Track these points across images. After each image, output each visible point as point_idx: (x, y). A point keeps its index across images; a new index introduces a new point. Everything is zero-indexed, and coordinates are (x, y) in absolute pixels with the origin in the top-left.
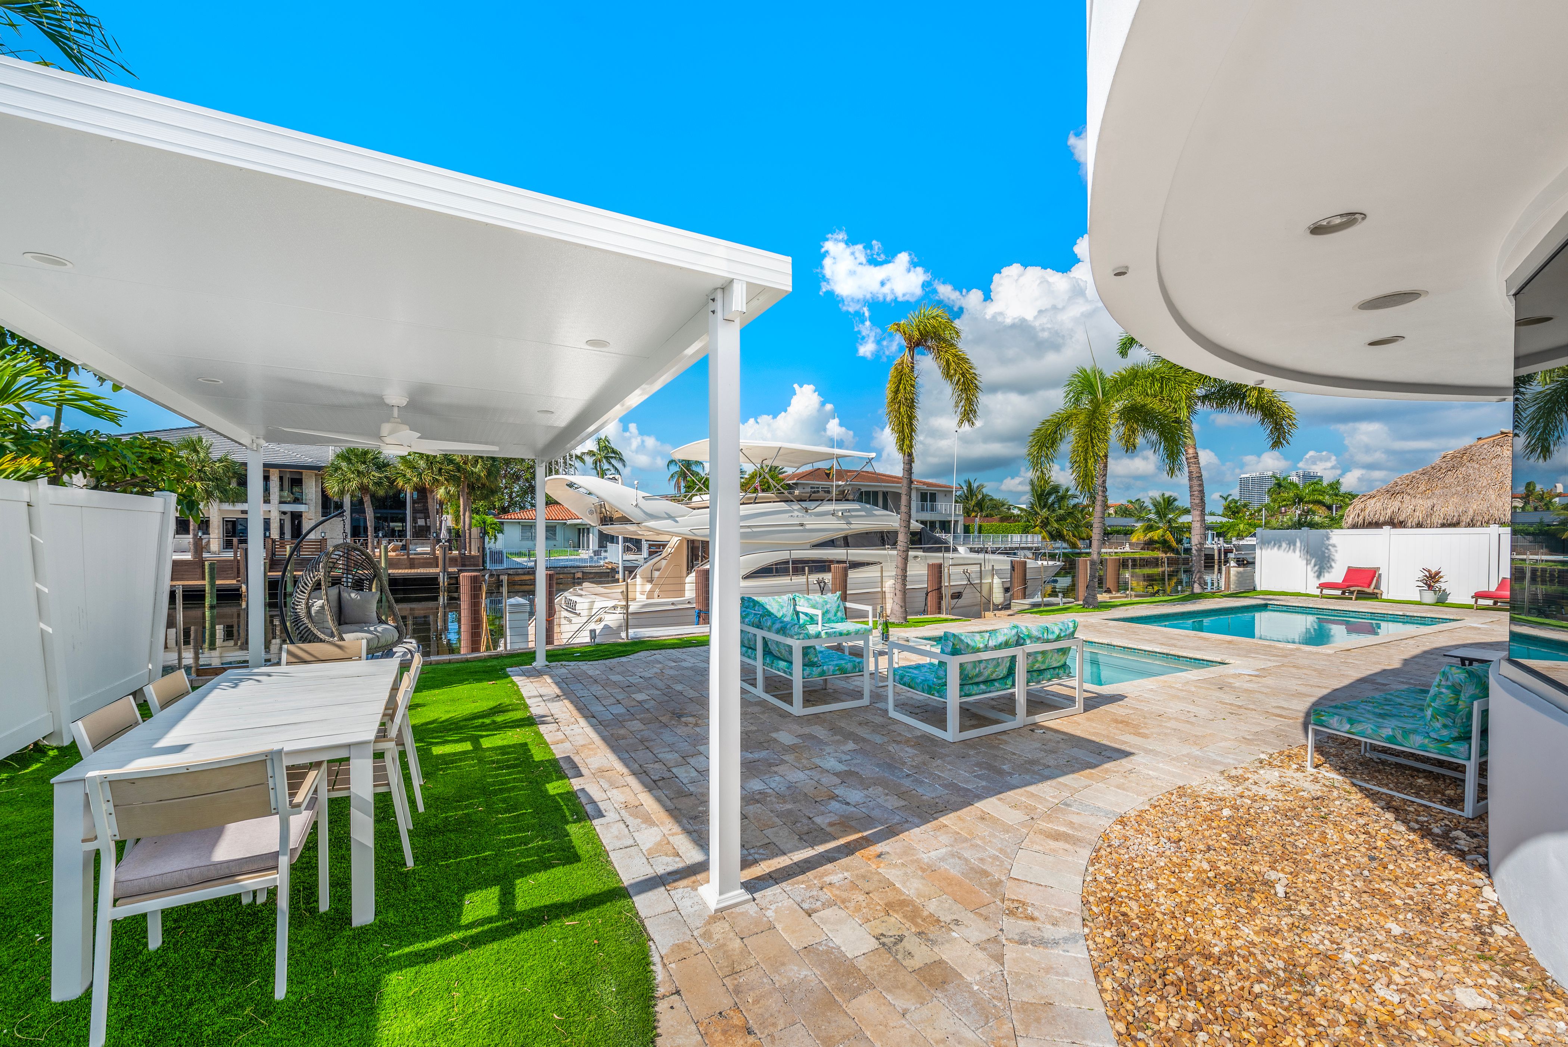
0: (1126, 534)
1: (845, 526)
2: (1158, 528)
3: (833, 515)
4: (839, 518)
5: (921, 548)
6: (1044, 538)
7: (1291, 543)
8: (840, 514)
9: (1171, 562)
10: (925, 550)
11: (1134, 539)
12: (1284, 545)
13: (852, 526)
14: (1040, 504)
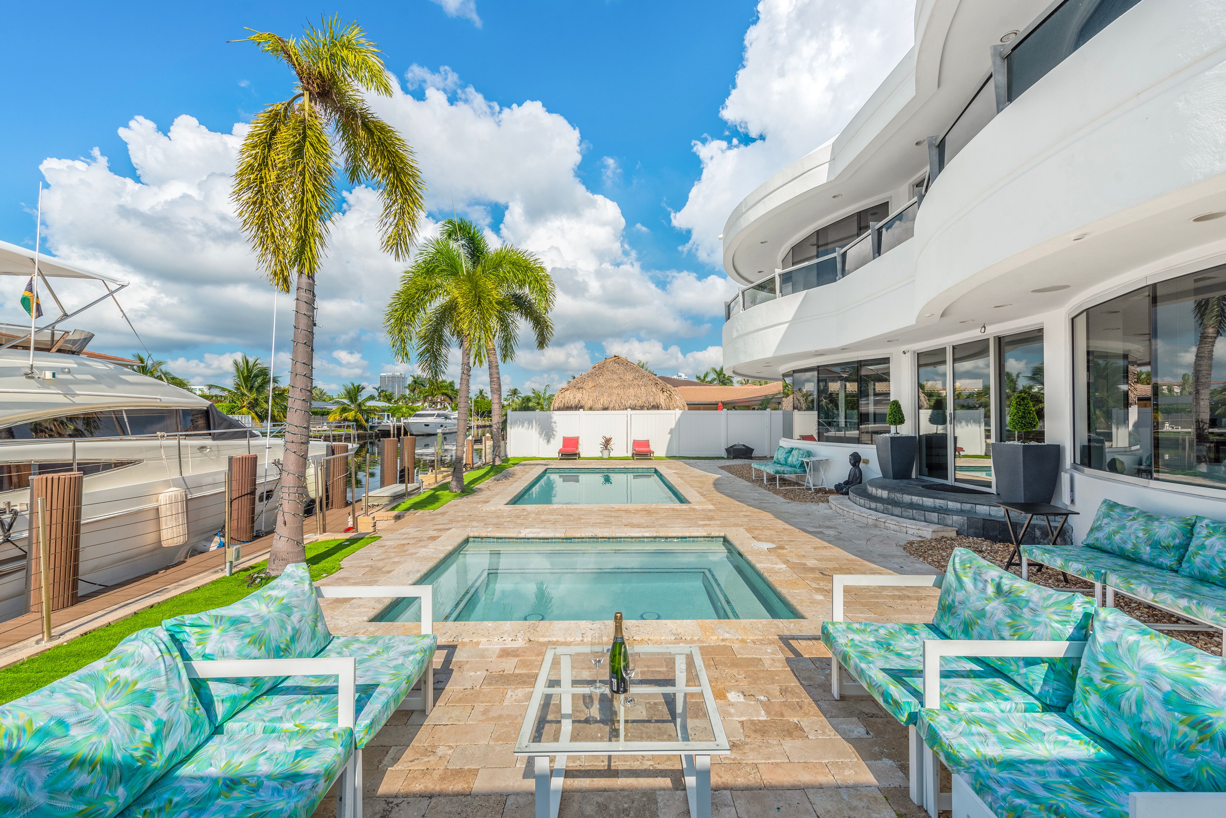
0: (323, 414)
1: (62, 399)
2: (351, 410)
3: (29, 376)
4: (43, 383)
5: (210, 434)
6: (253, 418)
7: (530, 423)
8: (48, 375)
9: (360, 437)
10: (215, 437)
11: (331, 418)
12: (526, 425)
13: (77, 400)
14: (247, 386)
